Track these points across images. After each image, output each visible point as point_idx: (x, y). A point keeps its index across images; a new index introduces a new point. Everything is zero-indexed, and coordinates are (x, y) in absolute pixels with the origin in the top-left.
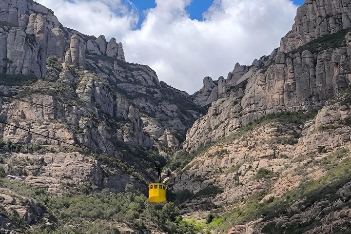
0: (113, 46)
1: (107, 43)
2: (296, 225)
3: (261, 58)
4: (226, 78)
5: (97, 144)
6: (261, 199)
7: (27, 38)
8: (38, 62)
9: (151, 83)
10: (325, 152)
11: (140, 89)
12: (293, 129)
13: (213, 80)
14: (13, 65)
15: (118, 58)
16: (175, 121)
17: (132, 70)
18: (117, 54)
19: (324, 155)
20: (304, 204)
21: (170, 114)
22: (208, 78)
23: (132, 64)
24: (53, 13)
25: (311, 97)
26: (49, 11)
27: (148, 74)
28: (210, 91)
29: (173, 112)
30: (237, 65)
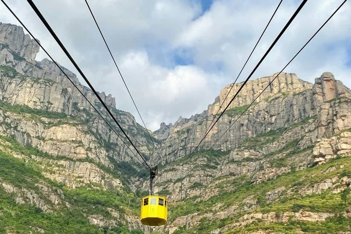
0: (109, 99)
1: (106, 97)
2: (218, 219)
3: (196, 115)
4: (173, 124)
5: (99, 159)
6: (195, 201)
7: (63, 90)
8: (67, 105)
9: (131, 123)
10: (234, 175)
11: (124, 126)
12: (215, 160)
13: (167, 125)
14: (52, 106)
15: (112, 106)
16: (144, 148)
17: (120, 115)
18: (111, 104)
19: (233, 178)
20: (224, 206)
21: (141, 143)
22: (164, 123)
23: (121, 111)
24: (76, 76)
25: (227, 142)
26: (74, 74)
27: (130, 118)
28: (164, 131)
29: (143, 142)
30: (181, 117)
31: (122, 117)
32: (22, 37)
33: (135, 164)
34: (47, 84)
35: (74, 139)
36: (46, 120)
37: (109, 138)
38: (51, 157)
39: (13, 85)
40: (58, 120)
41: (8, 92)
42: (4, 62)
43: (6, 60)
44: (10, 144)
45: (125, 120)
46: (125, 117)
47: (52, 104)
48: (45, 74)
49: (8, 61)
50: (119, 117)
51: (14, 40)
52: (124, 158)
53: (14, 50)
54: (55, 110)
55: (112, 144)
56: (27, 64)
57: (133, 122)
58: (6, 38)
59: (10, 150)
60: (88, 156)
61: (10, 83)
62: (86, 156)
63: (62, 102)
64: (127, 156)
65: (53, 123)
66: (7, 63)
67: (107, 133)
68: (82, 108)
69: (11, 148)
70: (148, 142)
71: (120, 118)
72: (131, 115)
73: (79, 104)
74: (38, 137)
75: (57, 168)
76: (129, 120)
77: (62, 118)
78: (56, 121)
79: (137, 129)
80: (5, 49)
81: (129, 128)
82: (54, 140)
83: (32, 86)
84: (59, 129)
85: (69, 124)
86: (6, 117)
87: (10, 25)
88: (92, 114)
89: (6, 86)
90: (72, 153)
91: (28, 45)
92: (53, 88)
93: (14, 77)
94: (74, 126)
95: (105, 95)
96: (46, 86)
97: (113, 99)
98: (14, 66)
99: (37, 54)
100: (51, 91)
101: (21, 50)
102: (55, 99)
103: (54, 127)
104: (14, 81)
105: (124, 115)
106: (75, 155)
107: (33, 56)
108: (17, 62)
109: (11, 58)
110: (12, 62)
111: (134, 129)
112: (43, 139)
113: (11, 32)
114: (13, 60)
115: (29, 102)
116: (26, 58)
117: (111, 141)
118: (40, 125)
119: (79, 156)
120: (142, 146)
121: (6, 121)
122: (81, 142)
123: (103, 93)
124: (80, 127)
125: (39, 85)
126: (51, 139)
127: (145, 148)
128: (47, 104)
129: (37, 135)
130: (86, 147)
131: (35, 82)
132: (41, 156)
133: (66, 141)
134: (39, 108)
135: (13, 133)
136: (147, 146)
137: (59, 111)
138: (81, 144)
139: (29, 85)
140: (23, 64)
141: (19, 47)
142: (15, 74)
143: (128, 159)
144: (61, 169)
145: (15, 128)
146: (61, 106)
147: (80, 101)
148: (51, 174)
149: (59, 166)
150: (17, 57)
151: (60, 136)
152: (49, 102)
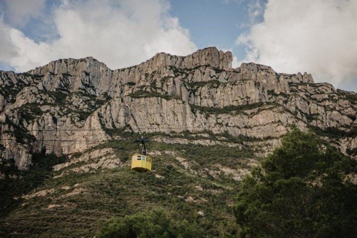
31: (320, 88)
32: (217, 54)
33: (342, 126)
34: (242, 83)
35: (273, 120)
36: (249, 112)
37: (310, 110)
38: (259, 140)
39: (219, 93)
40: (257, 108)
41: (216, 100)
42: (209, 77)
43: (210, 76)
44: (225, 138)
45: (324, 90)
46: (323, 87)
47: (250, 98)
48: (242, 75)
49: (212, 76)
50: (317, 90)
51: (212, 58)
52: (330, 124)
53: (215, 66)
54: (254, 102)
55: (314, 114)
56: (226, 73)
57: (332, 89)
58: (206, 59)
59: (225, 143)
60: (288, 131)
61: (216, 92)
62: (286, 132)
63: (258, 93)
64: (332, 122)
65: (254, 113)
66: (211, 78)
67: (306, 106)
68: (278, 93)
69: (226, 141)
70: (351, 103)
71: (319, 90)
72: (328, 84)
73: (275, 91)
74: (246, 127)
75: (266, 148)
76: (328, 89)
77: (260, 106)
78: (256, 110)
79: (337, 94)
80: (208, 68)
81: (329, 96)
82: (258, 126)
83: (232, 88)
84: (260, 116)
85: (266, 110)
86: (218, 118)
87: (206, 49)
88: (289, 95)
89: (214, 95)
90: (274, 132)
91: (223, 59)
92: (247, 85)
93: (217, 87)
94: (270, 110)
95: (301, 74)
96: (242, 85)
97: (310, 76)
98: (217, 78)
99: (232, 62)
100: (247, 88)
101: (219, 64)
102: (252, 93)
103: (255, 116)
104: (218, 90)
105: (322, 86)
106: (278, 133)
107: (229, 65)
108: (218, 74)
109: (213, 73)
110: (215, 76)
111: (335, 96)
112: (250, 127)
113: (208, 54)
114: (215, 74)
115: (233, 102)
116: (224, 69)
117: (312, 113)
118: (245, 117)
119: (282, 133)
120: (347, 108)
121: (219, 121)
122: (279, 121)
123: (299, 73)
124: (275, 109)
125: (236, 86)
126: (255, 126)
127: (350, 109)
128: (246, 99)
129: (244, 125)
130: (285, 124)
131: (233, 85)
132: (251, 141)
133: (267, 124)
134: (241, 104)
135: (226, 129)
136: (352, 107)
137: (257, 101)
138: (280, 123)
139: (229, 89)
140: (224, 74)
141: (217, 62)
142: (219, 83)
143: (333, 124)
144: (269, 147)
145: (227, 125)
146: (258, 97)
147: (276, 87)
148: (262, 152)
149: (266, 145)
150: (218, 71)
151: (261, 121)
152: (247, 97)
